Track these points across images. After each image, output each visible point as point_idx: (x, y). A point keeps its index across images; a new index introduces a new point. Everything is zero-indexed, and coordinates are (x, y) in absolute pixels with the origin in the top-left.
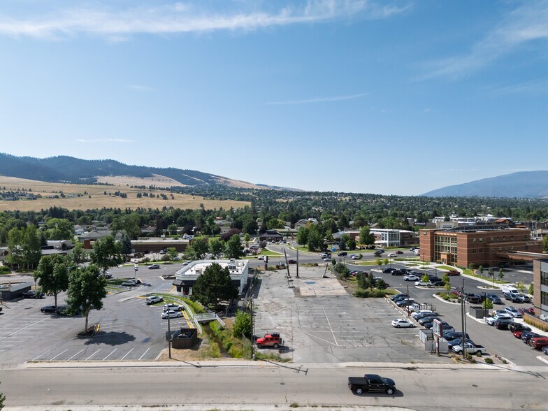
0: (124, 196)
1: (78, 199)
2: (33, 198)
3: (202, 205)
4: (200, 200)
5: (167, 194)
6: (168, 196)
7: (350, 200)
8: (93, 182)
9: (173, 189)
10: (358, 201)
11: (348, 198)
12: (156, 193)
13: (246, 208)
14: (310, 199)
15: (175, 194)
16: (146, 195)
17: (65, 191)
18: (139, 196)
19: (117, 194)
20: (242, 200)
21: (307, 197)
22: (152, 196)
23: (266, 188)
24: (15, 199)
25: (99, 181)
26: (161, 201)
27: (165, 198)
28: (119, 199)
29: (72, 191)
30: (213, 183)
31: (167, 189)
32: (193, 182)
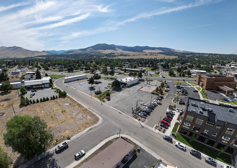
0: (147, 55)
1: (137, 56)
2: (129, 56)
3: (164, 58)
4: (164, 56)
5: (157, 54)
6: (157, 55)
7: (208, 56)
8: (142, 52)
9: (158, 53)
10: (210, 56)
11: (207, 55)
12: (154, 54)
13: (176, 58)
14: (196, 56)
15: (159, 54)
16: (152, 55)
17: (135, 54)
18: (150, 55)
19: (145, 55)
20: (176, 56)
21: (195, 55)
22: (153, 55)
23: (185, 52)
24: (126, 56)
25: (144, 51)
26: (155, 56)
27: (156, 55)
28: (146, 56)
29: (137, 54)
30: (170, 51)
31: (157, 53)
32: (165, 51)
